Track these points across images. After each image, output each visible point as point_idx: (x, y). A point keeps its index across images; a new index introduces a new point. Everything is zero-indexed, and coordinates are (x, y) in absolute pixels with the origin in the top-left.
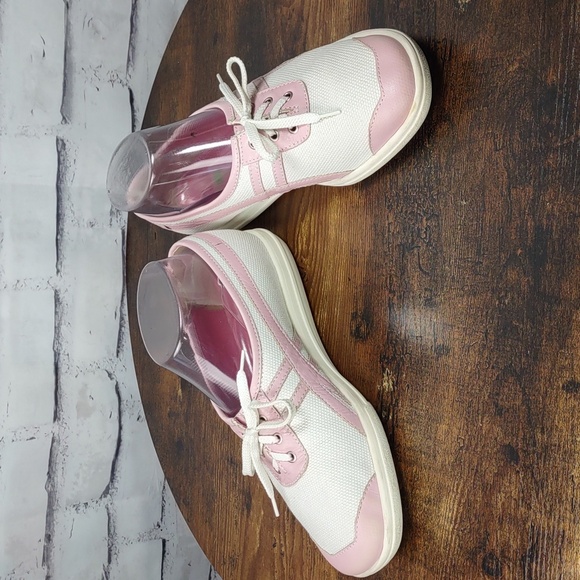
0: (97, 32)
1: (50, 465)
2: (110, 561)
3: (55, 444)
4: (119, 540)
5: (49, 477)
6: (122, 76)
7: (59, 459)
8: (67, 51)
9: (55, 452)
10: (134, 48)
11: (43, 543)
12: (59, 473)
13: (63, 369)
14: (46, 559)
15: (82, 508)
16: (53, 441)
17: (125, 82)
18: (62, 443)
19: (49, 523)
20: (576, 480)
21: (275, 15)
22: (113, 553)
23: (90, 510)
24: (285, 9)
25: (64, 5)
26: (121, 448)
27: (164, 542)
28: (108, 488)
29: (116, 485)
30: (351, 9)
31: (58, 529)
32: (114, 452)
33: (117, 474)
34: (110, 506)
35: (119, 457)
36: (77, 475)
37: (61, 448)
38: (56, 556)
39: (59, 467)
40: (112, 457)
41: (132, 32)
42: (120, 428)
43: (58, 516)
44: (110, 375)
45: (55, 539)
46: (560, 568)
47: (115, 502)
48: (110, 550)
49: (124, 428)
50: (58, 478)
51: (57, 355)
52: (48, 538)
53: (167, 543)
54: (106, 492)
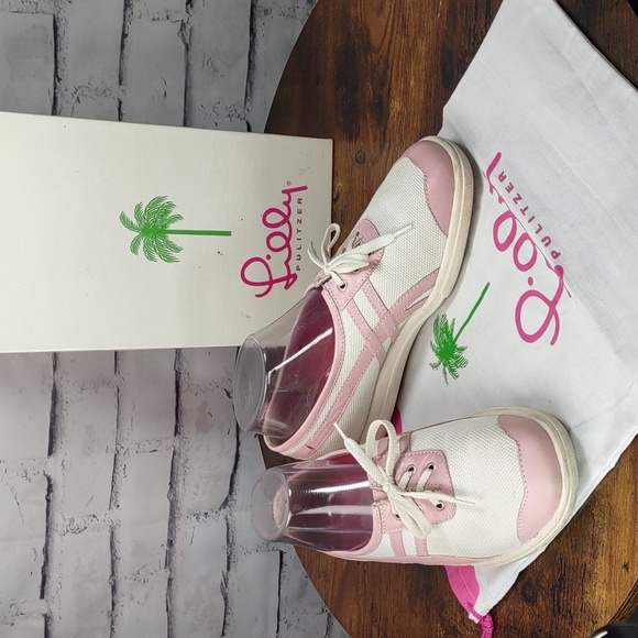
0: (216, 70)
1: (171, 476)
2: (228, 569)
3: (176, 457)
4: (237, 550)
5: (171, 487)
6: (240, 111)
7: (180, 471)
8: (186, 89)
9: (176, 464)
10: (251, 83)
11: (165, 547)
12: (181, 484)
13: (183, 387)
14: (168, 562)
15: (202, 517)
16: (174, 454)
17: (242, 115)
18: (183, 456)
19: (171, 530)
20: (596, 518)
21: (366, 61)
22: (231, 561)
23: (210, 520)
24: (374, 55)
25: (184, 46)
26: (239, 462)
27: (281, 554)
28: (227, 500)
29: (235, 497)
30: (426, 60)
31: (179, 536)
32: (232, 467)
33: (235, 487)
34: (229, 517)
35: (238, 471)
36: (198, 486)
37: (182, 461)
38: (177, 560)
39: (180, 478)
40: (231, 471)
41: (249, 69)
42: (238, 444)
43: (180, 523)
44: (228, 394)
45: (177, 544)
46: (582, 599)
47: (235, 514)
48: (229, 558)
49: (241, 444)
50: (180, 489)
51: (178, 374)
52: (170, 543)
53: (284, 555)
54: (225, 504)
